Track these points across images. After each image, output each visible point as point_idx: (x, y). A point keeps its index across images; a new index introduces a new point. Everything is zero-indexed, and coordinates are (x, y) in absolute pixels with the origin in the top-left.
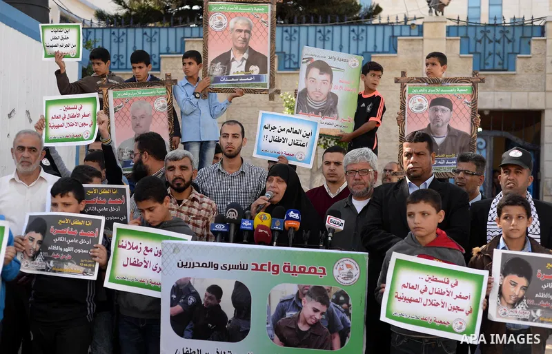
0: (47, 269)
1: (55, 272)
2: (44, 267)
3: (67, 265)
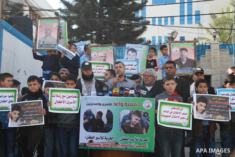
0: (23, 124)
1: (26, 124)
2: (21, 124)
3: (32, 121)
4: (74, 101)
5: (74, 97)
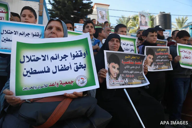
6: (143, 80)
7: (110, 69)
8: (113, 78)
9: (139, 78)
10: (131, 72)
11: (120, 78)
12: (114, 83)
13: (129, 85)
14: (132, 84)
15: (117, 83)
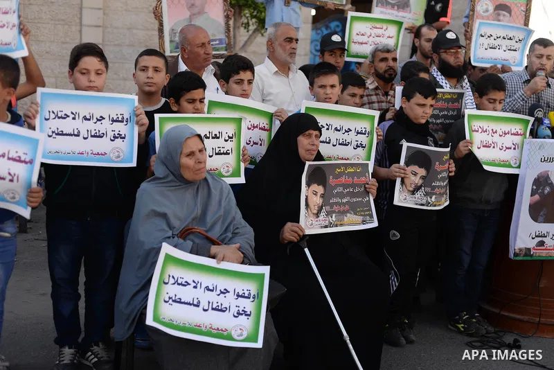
4: (513, 144)
5: (514, 134)
6: (367, 215)
7: (309, 198)
8: (312, 215)
9: (358, 212)
10: (344, 201)
11: (324, 214)
12: (312, 224)
13: (336, 226)
14: (341, 225)
15: (317, 223)
